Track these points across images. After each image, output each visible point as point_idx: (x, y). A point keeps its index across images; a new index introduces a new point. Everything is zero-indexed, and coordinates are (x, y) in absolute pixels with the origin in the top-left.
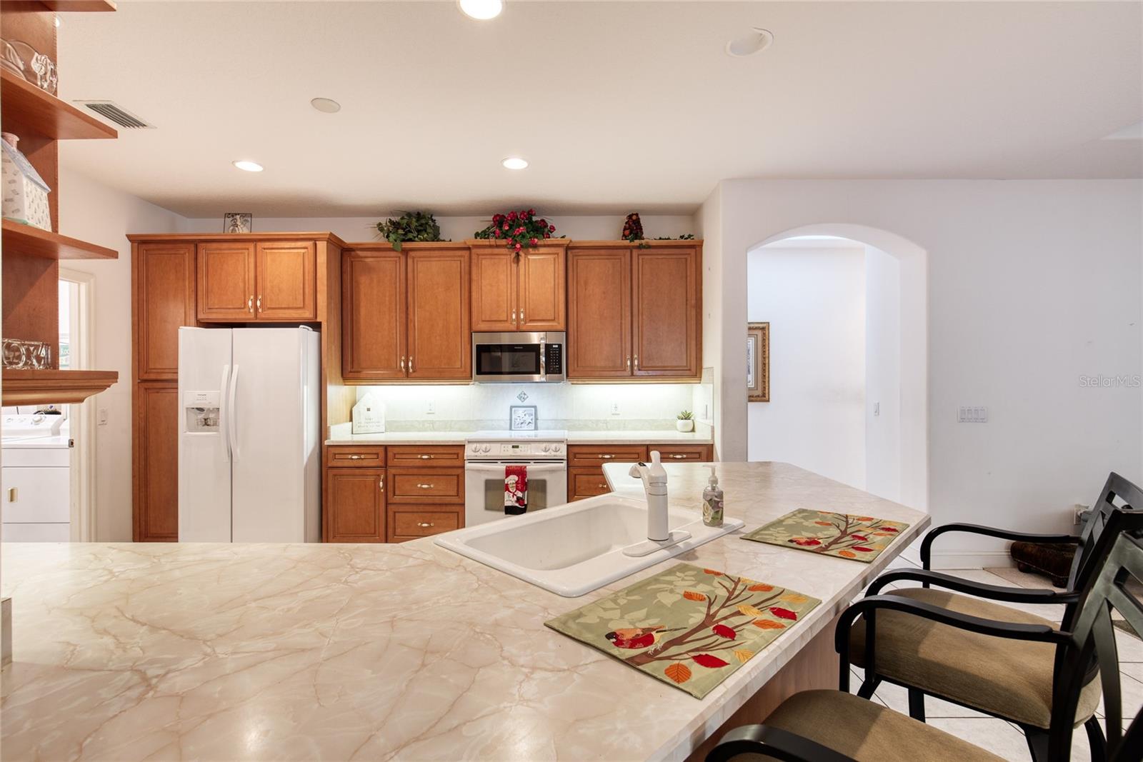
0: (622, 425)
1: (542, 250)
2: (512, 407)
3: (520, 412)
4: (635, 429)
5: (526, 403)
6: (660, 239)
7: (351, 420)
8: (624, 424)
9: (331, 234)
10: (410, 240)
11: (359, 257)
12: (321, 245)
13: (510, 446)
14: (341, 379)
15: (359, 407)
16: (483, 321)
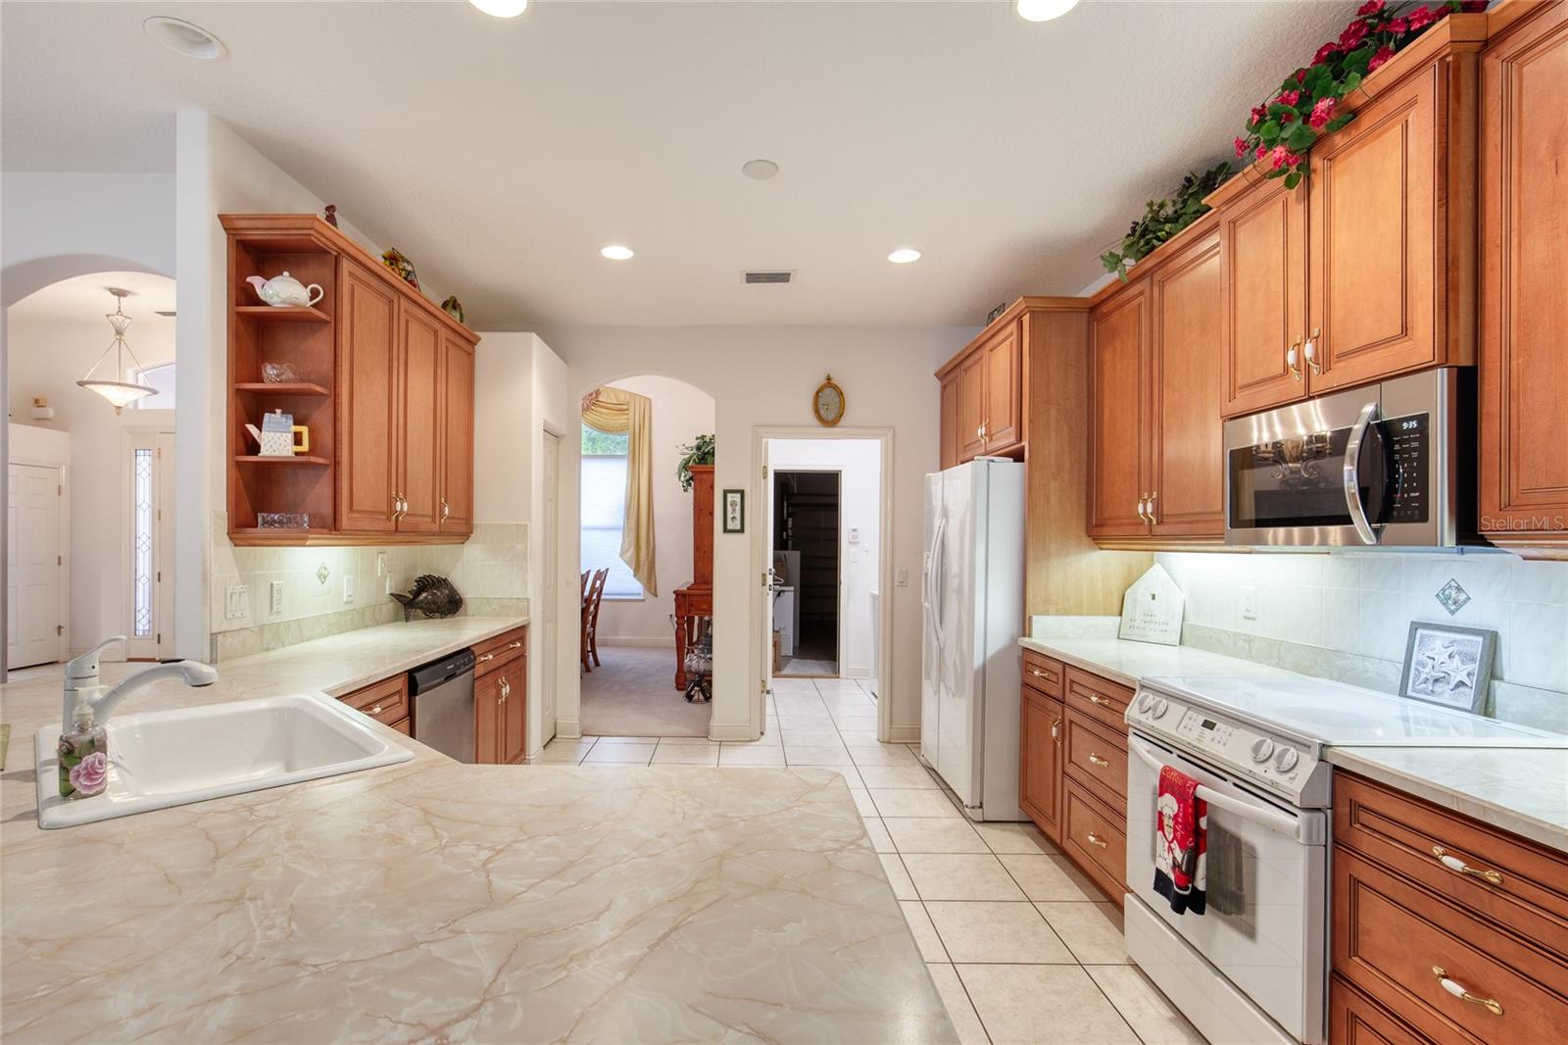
2: (1415, 626)
3: (1440, 644)
7: (1121, 614)
10: (1150, 249)
11: (1105, 315)
12: (1026, 319)
13: (1201, 719)
14: (1086, 539)
15: (1138, 592)
16: (1240, 388)
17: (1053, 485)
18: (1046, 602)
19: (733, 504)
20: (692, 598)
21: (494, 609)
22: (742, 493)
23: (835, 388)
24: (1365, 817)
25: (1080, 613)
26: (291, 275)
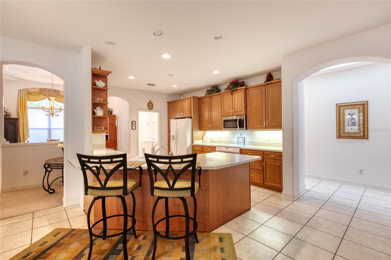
0: (270, 145)
1: (238, 91)
2: (238, 137)
3: (240, 139)
4: (274, 146)
5: (242, 136)
6: (276, 80)
7: (203, 140)
8: (271, 145)
9: (193, 96)
10: (210, 94)
11: (202, 100)
12: (192, 99)
13: (226, 148)
14: (199, 130)
15: (205, 137)
16: (225, 113)
17: (195, 122)
18: (195, 139)
19: (134, 124)
20: (108, 144)
21: (97, 147)
22: (135, 122)
23: (152, 103)
24: (243, 153)
25: (199, 140)
26: (101, 81)
